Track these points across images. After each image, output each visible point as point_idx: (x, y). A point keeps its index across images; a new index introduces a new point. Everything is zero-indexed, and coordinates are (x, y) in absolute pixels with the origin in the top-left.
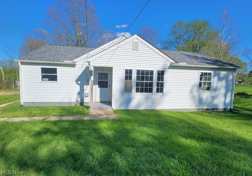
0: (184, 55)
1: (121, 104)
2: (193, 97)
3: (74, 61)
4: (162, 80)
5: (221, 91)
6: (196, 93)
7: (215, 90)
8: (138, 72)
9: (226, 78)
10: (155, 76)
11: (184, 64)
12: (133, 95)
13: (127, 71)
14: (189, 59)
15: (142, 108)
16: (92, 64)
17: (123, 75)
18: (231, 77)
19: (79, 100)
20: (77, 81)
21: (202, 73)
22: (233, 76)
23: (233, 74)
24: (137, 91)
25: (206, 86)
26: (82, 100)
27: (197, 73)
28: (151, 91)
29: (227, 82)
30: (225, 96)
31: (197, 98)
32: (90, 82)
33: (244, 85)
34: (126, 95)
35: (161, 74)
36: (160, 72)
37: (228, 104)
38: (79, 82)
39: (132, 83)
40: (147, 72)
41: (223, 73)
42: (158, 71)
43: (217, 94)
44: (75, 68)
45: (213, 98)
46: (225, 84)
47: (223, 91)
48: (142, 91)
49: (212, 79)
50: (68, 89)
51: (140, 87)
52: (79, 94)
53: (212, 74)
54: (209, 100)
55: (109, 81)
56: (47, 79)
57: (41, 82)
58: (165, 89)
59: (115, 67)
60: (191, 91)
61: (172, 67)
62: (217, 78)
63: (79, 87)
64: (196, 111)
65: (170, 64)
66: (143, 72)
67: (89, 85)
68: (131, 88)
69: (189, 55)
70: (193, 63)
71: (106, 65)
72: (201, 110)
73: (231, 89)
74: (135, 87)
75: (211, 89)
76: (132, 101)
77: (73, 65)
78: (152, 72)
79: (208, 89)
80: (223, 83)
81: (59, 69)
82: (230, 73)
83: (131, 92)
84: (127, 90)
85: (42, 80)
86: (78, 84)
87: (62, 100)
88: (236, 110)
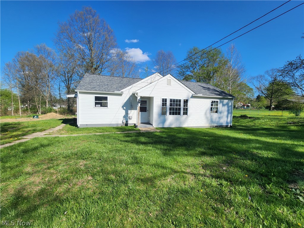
0: (200, 87)
1: (159, 124)
2: (207, 118)
3: (121, 91)
4: (187, 106)
5: (225, 113)
6: (208, 115)
7: (221, 113)
8: (171, 100)
9: (227, 104)
10: (182, 103)
11: (201, 95)
12: (167, 117)
13: (163, 100)
14: (204, 91)
15: (173, 126)
16: (140, 95)
17: (160, 103)
18: (230, 104)
19: (125, 122)
20: (123, 107)
21: (212, 101)
22: (231, 103)
23: (231, 102)
24: (170, 114)
25: (216, 110)
26: (127, 122)
27: (209, 101)
28: (179, 114)
29: (228, 107)
30: (227, 117)
31: (209, 118)
32: (138, 107)
33: (251, 109)
34: (162, 117)
35: (186, 102)
36: (185, 100)
37: (229, 122)
38: (125, 108)
39: (166, 108)
40: (177, 101)
41: (226, 101)
42: (184, 100)
43: (222, 115)
44: (122, 97)
45: (219, 118)
46: (227, 109)
47: (226, 113)
48: (173, 114)
49: (218, 105)
50: (116, 113)
51: (172, 111)
52: (124, 117)
53: (219, 102)
54: (217, 120)
55: (147, 107)
56: (100, 106)
57: (94, 108)
58: (189, 112)
59: (155, 97)
60: (206, 114)
61: (193, 97)
62: (222, 104)
63: (125, 112)
64: (209, 127)
65: (191, 95)
66: (174, 101)
67: (137, 110)
68: (166, 112)
69: (204, 86)
70: (206, 94)
71: (149, 95)
72: (212, 127)
73: (230, 112)
74: (169, 111)
75: (218, 112)
76: (166, 122)
77: (120, 95)
78: (180, 101)
79: (216, 112)
80: (226, 108)
81: (109, 97)
82: (230, 101)
83: (166, 115)
84: (163, 113)
85: (95, 106)
86: (124, 109)
87: (111, 122)
88: (234, 127)
